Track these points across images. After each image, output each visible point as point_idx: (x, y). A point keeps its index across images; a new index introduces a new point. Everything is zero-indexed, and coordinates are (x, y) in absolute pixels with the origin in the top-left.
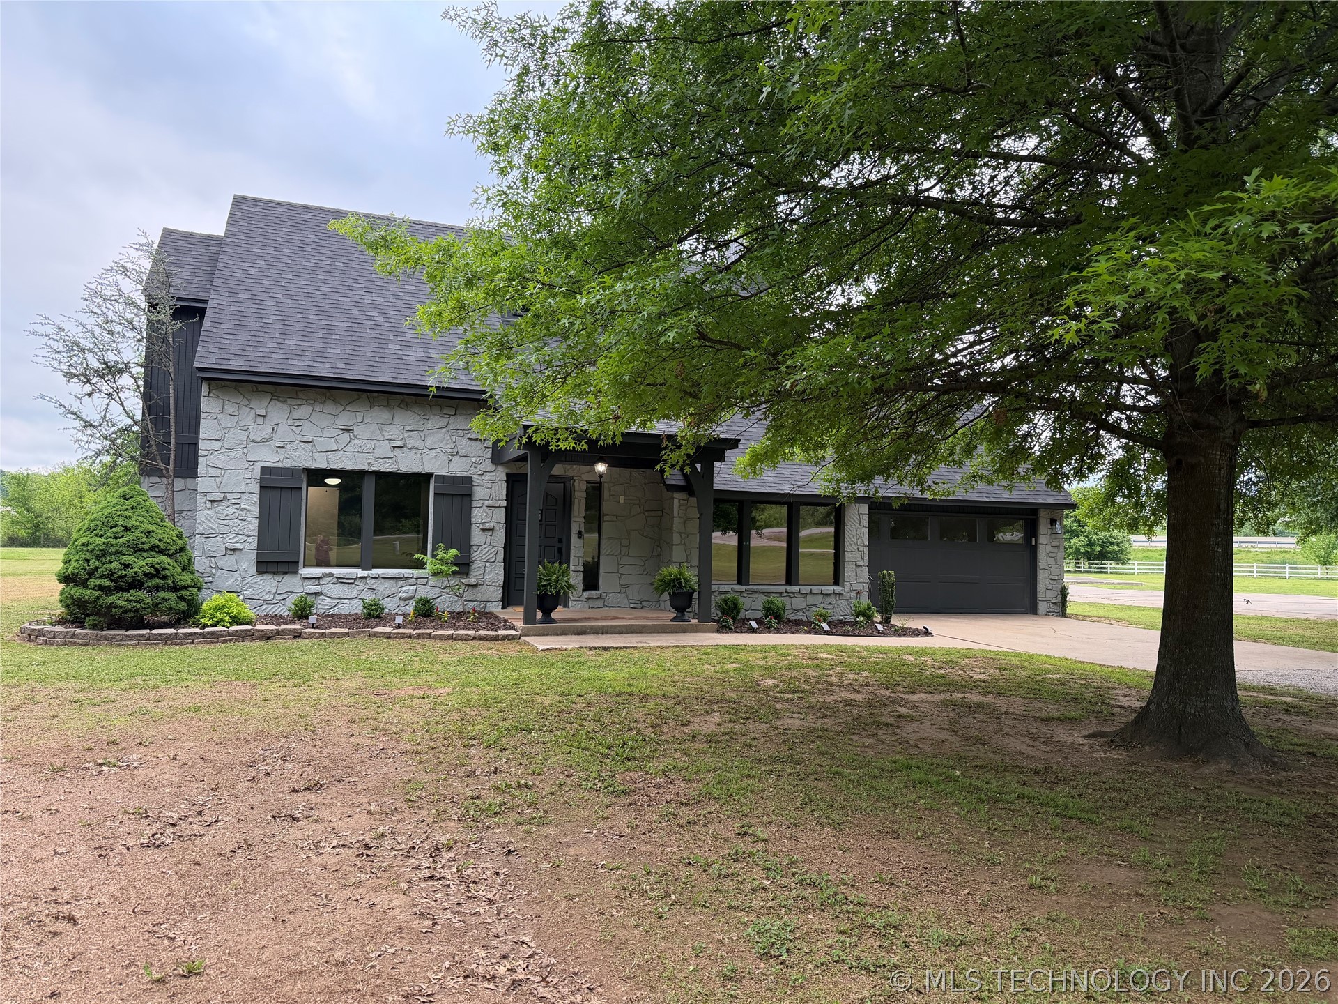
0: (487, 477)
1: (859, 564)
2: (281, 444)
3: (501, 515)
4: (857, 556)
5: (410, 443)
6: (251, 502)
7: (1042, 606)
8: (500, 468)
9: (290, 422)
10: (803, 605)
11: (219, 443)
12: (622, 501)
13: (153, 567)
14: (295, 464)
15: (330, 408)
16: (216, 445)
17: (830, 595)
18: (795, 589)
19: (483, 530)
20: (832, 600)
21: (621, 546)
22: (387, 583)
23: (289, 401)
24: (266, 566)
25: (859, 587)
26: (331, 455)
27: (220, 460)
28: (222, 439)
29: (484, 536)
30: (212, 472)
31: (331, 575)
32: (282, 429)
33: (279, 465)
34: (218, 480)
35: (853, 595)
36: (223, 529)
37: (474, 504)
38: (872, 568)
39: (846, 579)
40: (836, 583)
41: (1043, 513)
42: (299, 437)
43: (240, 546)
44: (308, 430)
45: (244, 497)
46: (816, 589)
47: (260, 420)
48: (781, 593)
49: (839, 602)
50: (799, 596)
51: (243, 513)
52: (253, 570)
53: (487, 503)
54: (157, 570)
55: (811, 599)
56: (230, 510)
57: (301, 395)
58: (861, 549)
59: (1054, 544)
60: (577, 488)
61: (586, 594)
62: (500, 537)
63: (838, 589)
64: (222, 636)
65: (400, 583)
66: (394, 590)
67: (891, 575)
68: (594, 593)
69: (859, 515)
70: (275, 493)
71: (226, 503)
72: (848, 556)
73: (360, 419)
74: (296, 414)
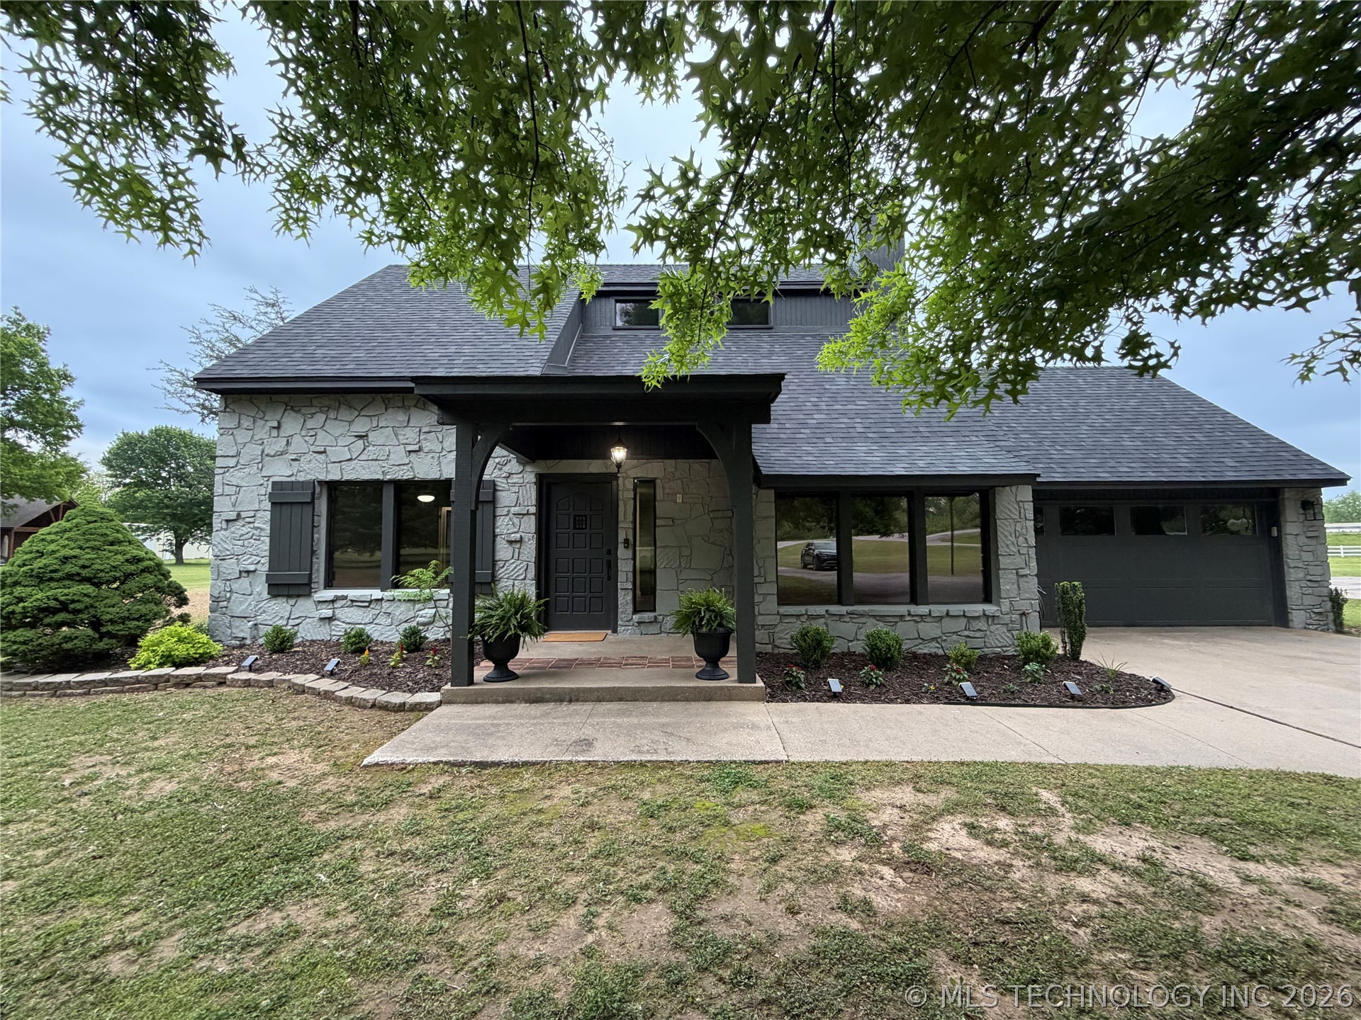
0: (515, 479)
1: (1022, 572)
2: (294, 457)
3: (530, 524)
4: (1019, 561)
5: (427, 446)
6: (264, 521)
7: (1297, 617)
8: (528, 469)
9: (303, 433)
10: (938, 633)
11: (235, 460)
12: (679, 500)
13: (56, 599)
14: (309, 477)
15: (345, 414)
16: (232, 462)
17: (977, 618)
18: (923, 609)
19: (511, 542)
20: (982, 624)
21: (681, 556)
22: (404, 607)
23: (304, 410)
24: (279, 588)
25: (1024, 606)
26: (344, 465)
27: (235, 477)
28: (238, 454)
29: (511, 549)
30: (228, 490)
31: (344, 598)
32: (297, 440)
33: (293, 479)
34: (233, 498)
35: (1015, 617)
36: (238, 550)
37: (499, 512)
38: (1045, 578)
39: (1003, 594)
40: (987, 599)
41: (1288, 494)
42: (312, 448)
43: (252, 568)
44: (323, 439)
45: (258, 515)
46: (955, 609)
47: (275, 433)
48: (902, 617)
49: (993, 628)
50: (929, 619)
51: (257, 532)
52: (265, 595)
53: (513, 510)
54: (61, 603)
55: (949, 625)
56: (245, 530)
57: (315, 402)
58: (1024, 551)
59: (1310, 534)
60: (621, 487)
61: (636, 618)
62: (530, 549)
63: (990, 609)
64: (127, 684)
65: (418, 606)
66: (412, 614)
67: (1076, 587)
68: (647, 616)
69: (1018, 503)
70: (286, 509)
71: (240, 523)
72: (1004, 562)
73: (375, 424)
74: (310, 424)
